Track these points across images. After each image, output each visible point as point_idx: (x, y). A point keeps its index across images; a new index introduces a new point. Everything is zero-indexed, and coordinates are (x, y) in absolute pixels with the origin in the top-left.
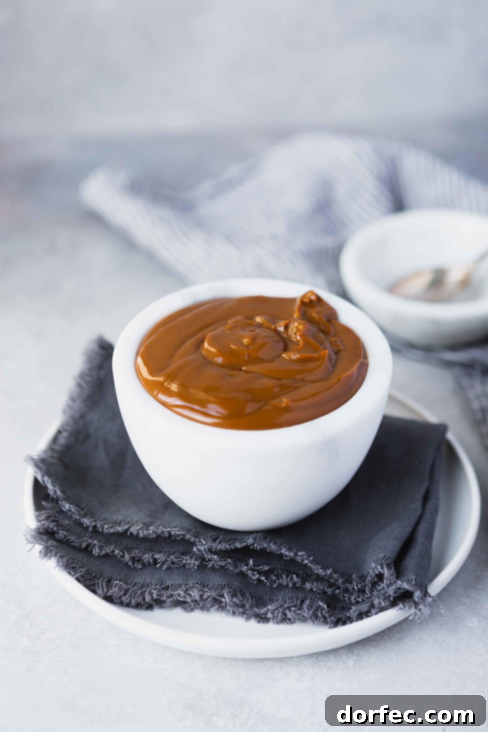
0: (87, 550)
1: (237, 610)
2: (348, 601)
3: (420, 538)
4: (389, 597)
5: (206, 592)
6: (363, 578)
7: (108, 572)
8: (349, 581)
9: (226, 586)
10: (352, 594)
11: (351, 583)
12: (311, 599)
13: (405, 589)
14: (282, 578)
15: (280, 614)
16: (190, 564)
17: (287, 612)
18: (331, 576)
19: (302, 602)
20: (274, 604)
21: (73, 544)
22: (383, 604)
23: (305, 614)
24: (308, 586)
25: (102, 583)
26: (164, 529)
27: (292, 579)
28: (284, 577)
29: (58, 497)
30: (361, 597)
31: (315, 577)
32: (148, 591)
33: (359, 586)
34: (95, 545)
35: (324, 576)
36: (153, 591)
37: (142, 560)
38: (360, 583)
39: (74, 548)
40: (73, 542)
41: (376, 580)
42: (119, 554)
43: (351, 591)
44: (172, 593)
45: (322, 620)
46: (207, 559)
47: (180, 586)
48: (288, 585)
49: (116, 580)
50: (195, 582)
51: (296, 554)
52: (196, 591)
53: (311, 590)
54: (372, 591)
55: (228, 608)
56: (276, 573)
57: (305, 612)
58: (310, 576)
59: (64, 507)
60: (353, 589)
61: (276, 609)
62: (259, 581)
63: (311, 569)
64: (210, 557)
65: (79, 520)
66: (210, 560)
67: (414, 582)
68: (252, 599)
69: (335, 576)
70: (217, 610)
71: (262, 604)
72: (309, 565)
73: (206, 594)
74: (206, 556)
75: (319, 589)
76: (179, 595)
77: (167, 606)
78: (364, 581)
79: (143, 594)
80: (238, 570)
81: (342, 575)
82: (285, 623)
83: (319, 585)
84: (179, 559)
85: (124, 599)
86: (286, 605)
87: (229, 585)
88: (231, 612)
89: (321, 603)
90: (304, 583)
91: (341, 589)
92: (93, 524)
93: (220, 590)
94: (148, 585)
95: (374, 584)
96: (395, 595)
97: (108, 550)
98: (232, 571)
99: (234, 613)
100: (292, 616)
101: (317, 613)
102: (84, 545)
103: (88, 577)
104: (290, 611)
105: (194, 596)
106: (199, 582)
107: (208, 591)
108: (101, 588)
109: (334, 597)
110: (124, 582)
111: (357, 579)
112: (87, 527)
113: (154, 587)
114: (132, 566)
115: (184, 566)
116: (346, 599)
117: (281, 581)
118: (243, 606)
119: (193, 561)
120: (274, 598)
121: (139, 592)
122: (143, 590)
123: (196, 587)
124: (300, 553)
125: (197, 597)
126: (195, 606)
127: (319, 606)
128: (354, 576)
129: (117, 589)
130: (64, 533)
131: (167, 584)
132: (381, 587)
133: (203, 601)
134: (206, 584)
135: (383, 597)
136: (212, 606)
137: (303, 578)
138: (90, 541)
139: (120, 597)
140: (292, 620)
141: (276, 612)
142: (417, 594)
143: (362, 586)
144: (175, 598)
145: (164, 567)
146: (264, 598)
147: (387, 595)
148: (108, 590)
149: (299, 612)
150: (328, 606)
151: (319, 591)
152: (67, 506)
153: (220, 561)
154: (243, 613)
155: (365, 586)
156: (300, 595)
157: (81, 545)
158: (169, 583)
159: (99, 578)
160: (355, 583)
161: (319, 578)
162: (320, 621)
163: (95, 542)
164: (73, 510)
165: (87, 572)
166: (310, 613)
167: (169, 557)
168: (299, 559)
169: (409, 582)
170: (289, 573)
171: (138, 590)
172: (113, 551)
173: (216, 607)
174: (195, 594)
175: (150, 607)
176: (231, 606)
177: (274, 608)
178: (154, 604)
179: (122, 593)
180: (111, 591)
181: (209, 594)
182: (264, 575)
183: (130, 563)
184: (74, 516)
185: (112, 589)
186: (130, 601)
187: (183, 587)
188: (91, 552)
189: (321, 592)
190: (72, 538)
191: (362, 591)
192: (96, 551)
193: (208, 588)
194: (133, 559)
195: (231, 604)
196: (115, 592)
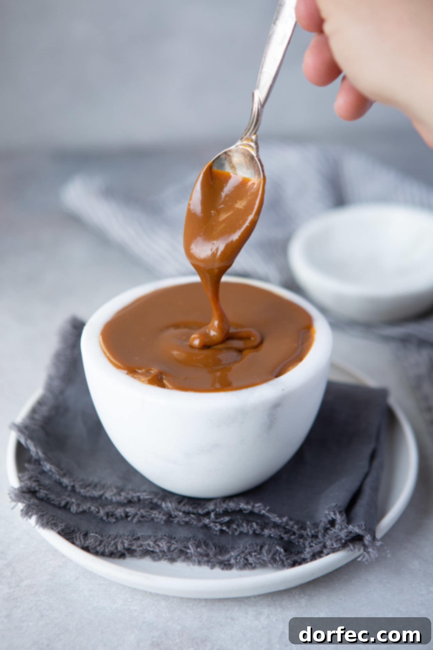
0: (66, 507)
1: (202, 559)
2: (302, 546)
3: (367, 490)
4: (341, 539)
5: (173, 544)
6: (316, 525)
7: (84, 526)
8: (303, 527)
9: (191, 539)
10: (306, 539)
11: (305, 529)
12: (269, 544)
13: (356, 533)
14: (243, 526)
15: (242, 560)
16: (158, 518)
17: (248, 557)
18: (287, 523)
19: (262, 547)
20: (236, 551)
21: (53, 502)
22: (335, 546)
23: (265, 558)
24: (266, 532)
25: (79, 536)
26: (134, 495)
27: (252, 526)
28: (245, 525)
29: (39, 458)
30: (315, 542)
31: (272, 524)
32: (120, 541)
33: (313, 532)
34: (73, 503)
35: (281, 523)
36: (125, 541)
37: (115, 515)
38: (314, 529)
39: (54, 505)
40: (53, 500)
41: (328, 526)
42: (95, 510)
43: (305, 536)
44: (142, 543)
45: (280, 563)
46: (173, 516)
47: (149, 537)
48: (248, 532)
49: (93, 532)
50: (163, 534)
51: (253, 507)
52: (164, 543)
53: (270, 537)
54: (324, 536)
55: (193, 558)
56: (236, 522)
57: (264, 556)
58: (268, 524)
59: (46, 467)
60: (308, 535)
61: (239, 555)
62: (222, 531)
63: (268, 518)
64: (176, 514)
65: (59, 480)
66: (176, 517)
67: (364, 527)
68: (215, 548)
69: (291, 523)
70: (184, 561)
71: (225, 552)
72: (267, 514)
73: (173, 546)
74: (172, 512)
75: (277, 534)
76: (149, 545)
77: (137, 555)
78: (317, 527)
79: (116, 544)
80: (201, 524)
81: (297, 523)
82: (247, 568)
83: (277, 531)
84: (148, 513)
85: (98, 549)
86: (247, 551)
87: (194, 538)
88: (197, 561)
89: (278, 548)
90: (262, 530)
91: (297, 535)
92: (72, 484)
93: (185, 543)
94: (121, 536)
95: (326, 530)
96: (347, 538)
97: (85, 507)
98: (196, 525)
99: (200, 563)
100: (253, 560)
101: (275, 557)
102: (63, 503)
103: (68, 531)
104: (251, 556)
105: (163, 547)
106: (167, 535)
107: (175, 543)
108: (78, 540)
109: (290, 542)
110: (99, 534)
111: (311, 526)
112: (66, 487)
113: (126, 537)
114: (107, 521)
115: (153, 519)
116: (301, 544)
117: (242, 529)
118: (207, 555)
119: (160, 516)
120: (236, 547)
121: (113, 542)
122: (116, 540)
123: (165, 539)
124: (257, 505)
125: (165, 549)
126: (163, 556)
127: (277, 551)
128: (308, 523)
129: (92, 540)
130: (45, 492)
131: (138, 536)
132: (332, 532)
133: (171, 553)
134: (173, 537)
135: (335, 539)
136: (179, 557)
137: (261, 526)
138: (68, 499)
139: (95, 548)
140: (253, 565)
141: (238, 557)
142: (367, 538)
143: (315, 532)
144: (144, 548)
145: (135, 520)
146: (227, 546)
147: (339, 537)
148: (85, 541)
149: (259, 556)
150: (285, 550)
151: (277, 537)
152: (48, 467)
153: (185, 517)
154: (208, 561)
155: (318, 532)
156: (259, 541)
157: (60, 504)
158: (139, 534)
159: (76, 533)
160: (308, 530)
161: (276, 525)
162: (278, 564)
163: (73, 500)
164: (53, 470)
165: (67, 527)
166: (269, 556)
167: (139, 510)
168: (256, 510)
169: (359, 527)
170: (249, 522)
171: (112, 540)
172: (90, 508)
173: (183, 558)
174: (163, 545)
175: (122, 556)
176: (196, 556)
177: (236, 554)
178: (126, 552)
179: (97, 543)
180: (87, 542)
181: (176, 546)
182: (226, 526)
183: (105, 518)
184: (54, 476)
185: (88, 540)
186: (104, 550)
187: (153, 538)
188: (69, 509)
189: (278, 538)
190: (52, 497)
191: (315, 536)
192: (74, 508)
193: (175, 540)
194: (108, 515)
195: (196, 554)
196: (90, 543)
